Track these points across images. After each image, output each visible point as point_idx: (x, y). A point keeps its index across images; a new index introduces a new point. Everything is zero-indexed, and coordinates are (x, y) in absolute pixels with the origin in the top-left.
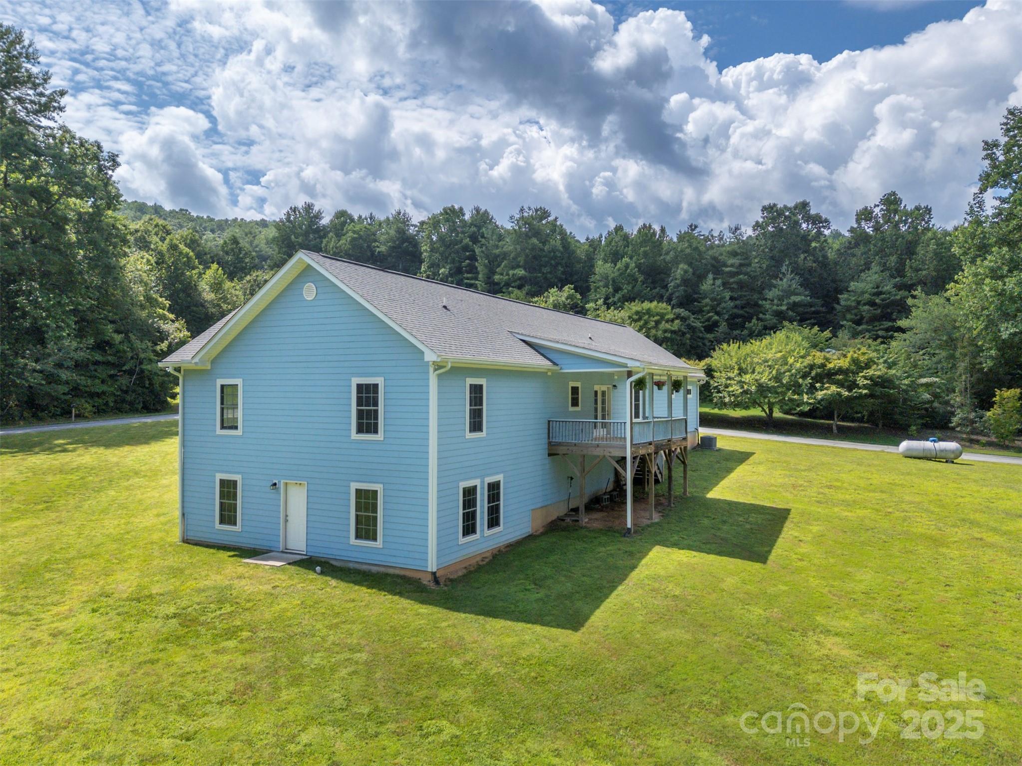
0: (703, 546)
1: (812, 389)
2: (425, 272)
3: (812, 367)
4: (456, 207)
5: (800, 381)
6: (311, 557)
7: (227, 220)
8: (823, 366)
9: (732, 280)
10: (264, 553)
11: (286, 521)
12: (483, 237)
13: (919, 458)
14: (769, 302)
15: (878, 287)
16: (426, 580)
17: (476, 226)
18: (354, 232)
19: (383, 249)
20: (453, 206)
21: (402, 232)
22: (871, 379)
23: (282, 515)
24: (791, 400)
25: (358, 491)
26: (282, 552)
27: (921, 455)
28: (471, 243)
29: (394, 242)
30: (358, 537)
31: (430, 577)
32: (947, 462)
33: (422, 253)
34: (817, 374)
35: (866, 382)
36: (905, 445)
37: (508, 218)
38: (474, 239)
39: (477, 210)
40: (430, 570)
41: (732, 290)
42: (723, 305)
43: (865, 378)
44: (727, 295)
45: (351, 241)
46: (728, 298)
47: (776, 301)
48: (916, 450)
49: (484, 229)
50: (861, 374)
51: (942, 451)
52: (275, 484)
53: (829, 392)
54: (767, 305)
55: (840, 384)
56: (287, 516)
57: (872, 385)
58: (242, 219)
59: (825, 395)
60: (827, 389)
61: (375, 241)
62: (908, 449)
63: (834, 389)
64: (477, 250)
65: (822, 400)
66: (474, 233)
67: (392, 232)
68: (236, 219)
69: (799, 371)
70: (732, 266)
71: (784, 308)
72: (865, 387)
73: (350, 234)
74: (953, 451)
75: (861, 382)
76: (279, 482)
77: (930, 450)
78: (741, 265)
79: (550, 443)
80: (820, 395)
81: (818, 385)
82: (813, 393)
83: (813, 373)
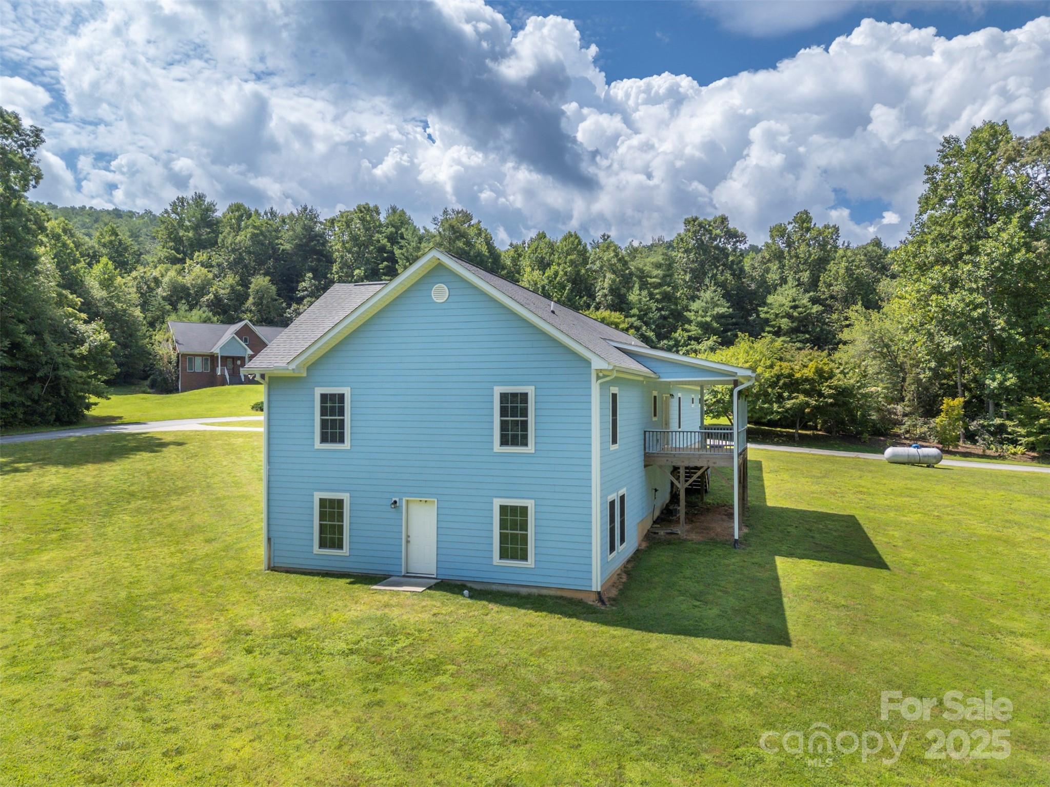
0: (816, 554)
1: (780, 399)
2: (337, 273)
3: (778, 377)
4: (371, 206)
5: (770, 390)
6: (442, 581)
7: (73, 208)
8: (790, 376)
9: (657, 291)
10: (385, 579)
11: (408, 542)
12: (402, 238)
13: (904, 463)
14: (693, 313)
15: (794, 301)
16: (591, 600)
17: (393, 226)
18: (255, 227)
19: (288, 246)
20: (367, 204)
21: (308, 229)
22: (836, 388)
23: (404, 537)
24: (761, 409)
25: (503, 509)
26: (404, 576)
27: (906, 461)
28: (389, 244)
29: (301, 240)
30: (502, 557)
31: (594, 597)
32: (928, 467)
33: (333, 253)
34: (785, 384)
35: (832, 391)
36: (890, 451)
37: (431, 219)
38: (392, 239)
39: (394, 210)
40: (594, 589)
41: (657, 301)
42: (651, 315)
43: (830, 387)
44: (654, 306)
45: (251, 238)
46: (654, 309)
47: (700, 312)
48: (902, 456)
49: (403, 230)
50: (826, 384)
51: (925, 456)
52: (395, 502)
53: (798, 401)
54: (690, 315)
55: (807, 393)
56: (408, 536)
57: (837, 395)
58: (91, 208)
59: (794, 404)
60: (796, 398)
61: (278, 238)
62: (894, 455)
63: (802, 398)
64: (397, 252)
65: (790, 409)
66: (391, 233)
67: (298, 229)
68: (84, 207)
69: (767, 380)
70: (656, 277)
71: (708, 319)
72: (830, 396)
73: (250, 230)
74: (935, 457)
75: (826, 391)
76: (401, 499)
77: (914, 456)
78: (665, 276)
79: (645, 454)
80: (789, 404)
81: (786, 394)
82: (781, 403)
83: (781, 382)
